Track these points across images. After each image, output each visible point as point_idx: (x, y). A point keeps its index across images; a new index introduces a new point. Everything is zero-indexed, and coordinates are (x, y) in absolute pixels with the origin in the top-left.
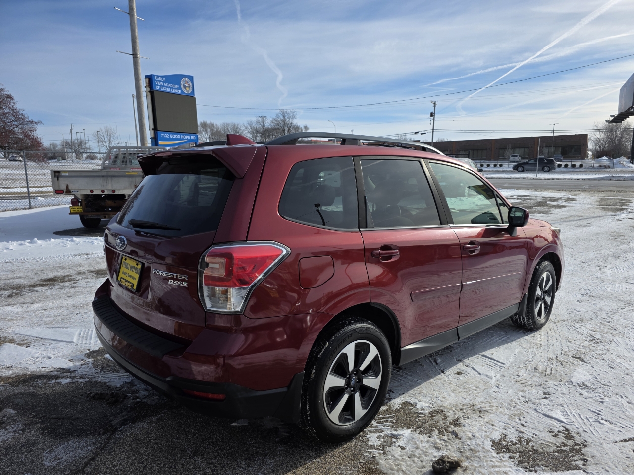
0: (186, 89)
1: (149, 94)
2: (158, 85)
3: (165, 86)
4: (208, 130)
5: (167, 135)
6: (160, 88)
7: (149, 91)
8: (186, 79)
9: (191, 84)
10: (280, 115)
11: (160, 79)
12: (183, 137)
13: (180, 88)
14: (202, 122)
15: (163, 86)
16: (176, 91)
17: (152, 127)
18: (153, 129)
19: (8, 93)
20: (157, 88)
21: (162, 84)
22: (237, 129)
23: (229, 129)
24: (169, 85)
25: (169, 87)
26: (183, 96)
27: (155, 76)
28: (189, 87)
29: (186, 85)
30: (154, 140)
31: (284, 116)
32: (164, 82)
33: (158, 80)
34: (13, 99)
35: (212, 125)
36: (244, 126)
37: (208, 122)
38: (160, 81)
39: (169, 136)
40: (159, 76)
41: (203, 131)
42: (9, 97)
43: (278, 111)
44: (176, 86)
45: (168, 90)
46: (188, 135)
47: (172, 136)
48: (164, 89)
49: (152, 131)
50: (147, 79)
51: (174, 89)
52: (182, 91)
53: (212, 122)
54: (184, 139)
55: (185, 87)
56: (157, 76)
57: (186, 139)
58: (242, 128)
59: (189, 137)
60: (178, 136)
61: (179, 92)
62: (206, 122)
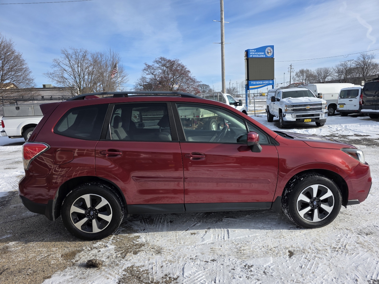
0: (268, 54)
1: (246, 60)
2: (251, 55)
3: (256, 55)
4: (305, 74)
5: (254, 83)
6: (253, 56)
7: (246, 59)
8: (269, 48)
9: (272, 50)
10: (360, 57)
11: (253, 51)
12: (264, 82)
13: (265, 54)
14: (301, 70)
15: (255, 54)
16: (262, 56)
17: (247, 79)
18: (247, 80)
19: (188, 69)
20: (251, 56)
21: (254, 53)
22: (327, 71)
23: (322, 72)
24: (258, 53)
25: (258, 55)
26: (267, 58)
27: (250, 50)
28: (271, 52)
29: (269, 51)
30: (247, 86)
31: (364, 58)
32: (255, 52)
33: (252, 52)
34: (190, 72)
35: (308, 71)
36: (333, 68)
37: (305, 69)
38: (253, 52)
39: (256, 83)
40: (252, 50)
41: (301, 75)
42: (189, 71)
43: (359, 55)
44: (262, 53)
45: (257, 56)
46: (267, 81)
47: (257, 83)
48: (255, 56)
49: (246, 81)
50: (246, 53)
51: (261, 55)
52: (266, 55)
53: (308, 69)
54: (265, 84)
55: (268, 53)
56: (251, 50)
57: (266, 84)
58: (331, 71)
59: (268, 82)
60: (261, 82)
61: (264, 56)
62: (304, 70)
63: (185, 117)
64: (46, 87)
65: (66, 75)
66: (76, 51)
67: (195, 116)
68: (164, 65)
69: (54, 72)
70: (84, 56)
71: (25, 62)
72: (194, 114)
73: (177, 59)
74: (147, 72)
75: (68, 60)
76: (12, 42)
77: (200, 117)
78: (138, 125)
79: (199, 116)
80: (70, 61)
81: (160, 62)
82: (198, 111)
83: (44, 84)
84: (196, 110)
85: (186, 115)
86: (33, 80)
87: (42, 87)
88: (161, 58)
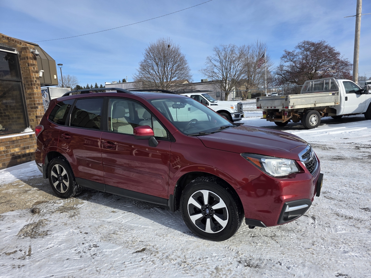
63: (275, 107)
64: (204, 81)
65: (216, 70)
66: (225, 47)
67: (285, 106)
68: (307, 50)
69: (207, 68)
70: (232, 51)
71: (187, 62)
72: (283, 104)
73: (323, 41)
74: (286, 60)
75: (218, 56)
76: (179, 47)
77: (290, 108)
78: (234, 116)
79: (288, 107)
80: (219, 56)
81: (304, 47)
82: (287, 101)
83: (202, 79)
84: (285, 100)
85: (275, 105)
86: (191, 76)
87: (200, 82)
88: (304, 43)
